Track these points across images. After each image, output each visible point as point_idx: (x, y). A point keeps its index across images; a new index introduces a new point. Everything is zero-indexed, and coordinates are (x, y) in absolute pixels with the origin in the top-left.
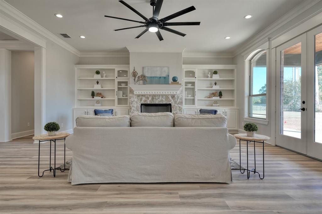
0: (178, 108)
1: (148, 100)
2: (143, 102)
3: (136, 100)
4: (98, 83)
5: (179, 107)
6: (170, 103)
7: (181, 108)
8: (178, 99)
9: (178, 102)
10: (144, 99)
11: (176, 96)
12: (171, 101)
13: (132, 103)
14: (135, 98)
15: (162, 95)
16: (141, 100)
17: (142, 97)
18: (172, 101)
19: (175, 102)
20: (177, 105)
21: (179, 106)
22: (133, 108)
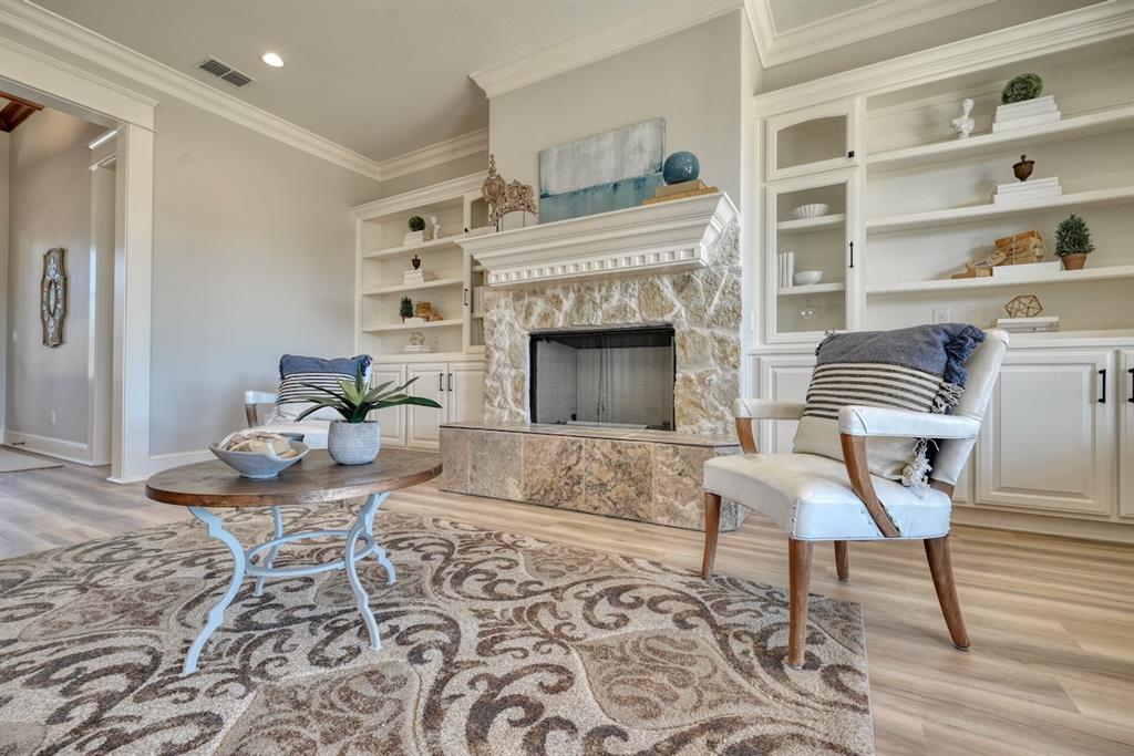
0: (712, 348)
1: (560, 310)
2: (535, 324)
3: (508, 315)
4: (416, 263)
5: (721, 341)
6: (668, 318)
7: (729, 350)
8: (710, 295)
9: (711, 311)
10: (540, 306)
11: (699, 278)
12: (672, 307)
13: (492, 333)
14: (506, 307)
15: (626, 277)
16: (528, 315)
17: (534, 299)
18: (679, 306)
19: (697, 314)
20: (706, 332)
21: (719, 332)
22: (497, 355)
